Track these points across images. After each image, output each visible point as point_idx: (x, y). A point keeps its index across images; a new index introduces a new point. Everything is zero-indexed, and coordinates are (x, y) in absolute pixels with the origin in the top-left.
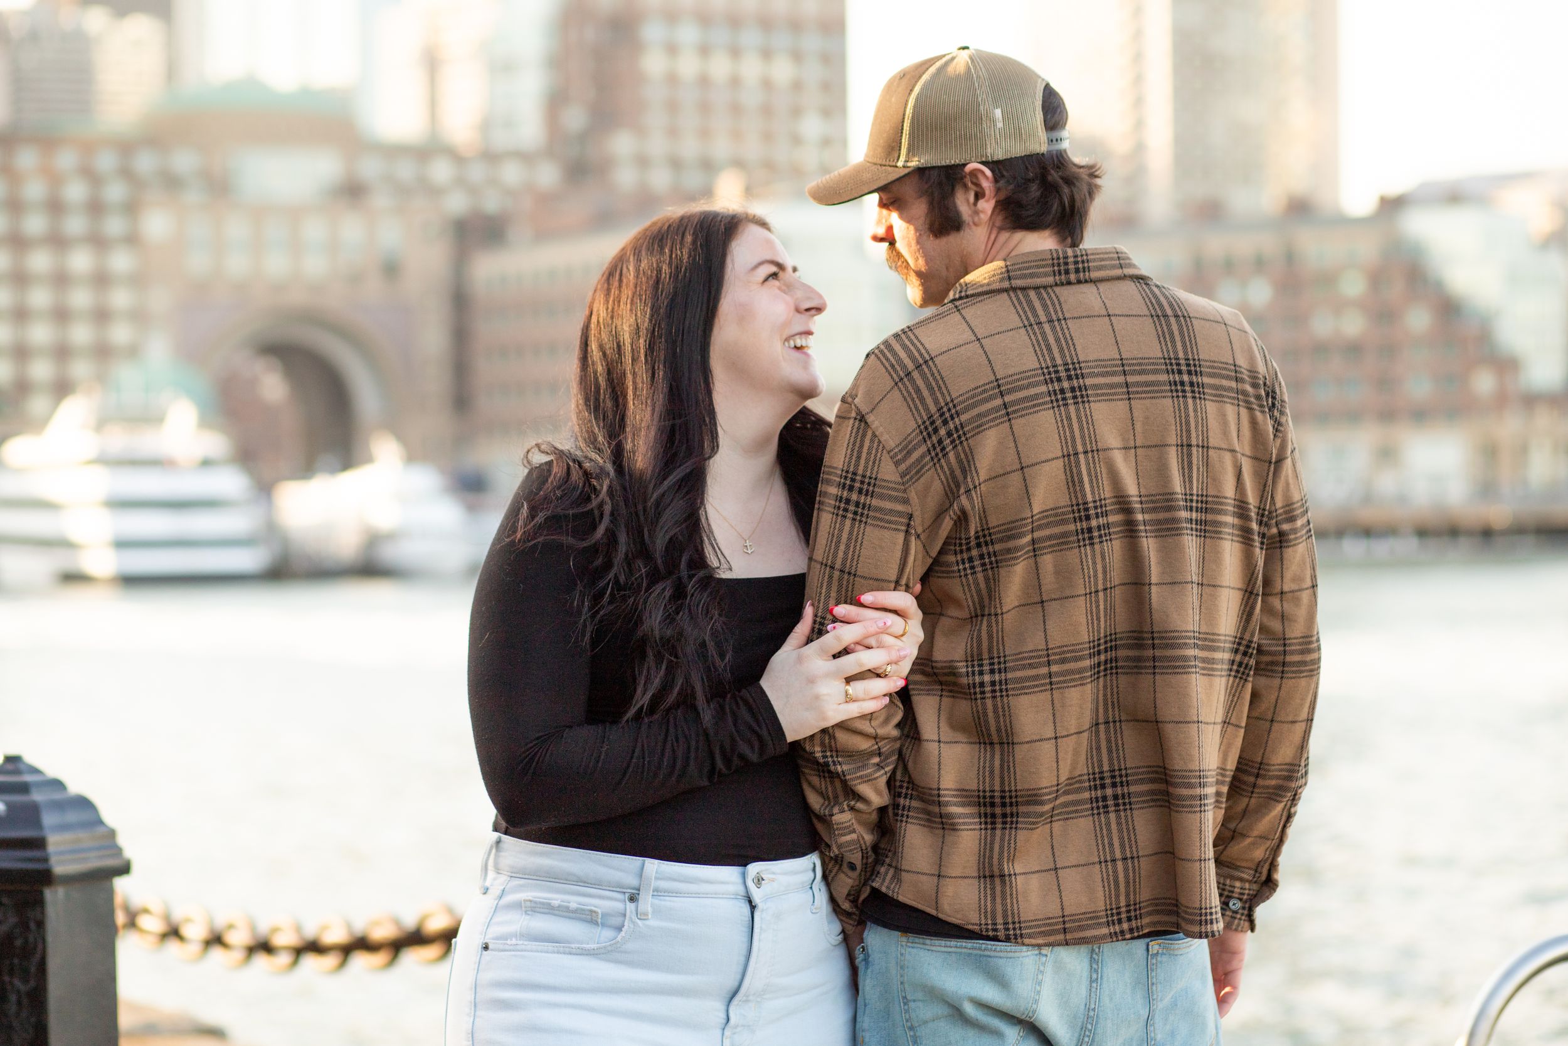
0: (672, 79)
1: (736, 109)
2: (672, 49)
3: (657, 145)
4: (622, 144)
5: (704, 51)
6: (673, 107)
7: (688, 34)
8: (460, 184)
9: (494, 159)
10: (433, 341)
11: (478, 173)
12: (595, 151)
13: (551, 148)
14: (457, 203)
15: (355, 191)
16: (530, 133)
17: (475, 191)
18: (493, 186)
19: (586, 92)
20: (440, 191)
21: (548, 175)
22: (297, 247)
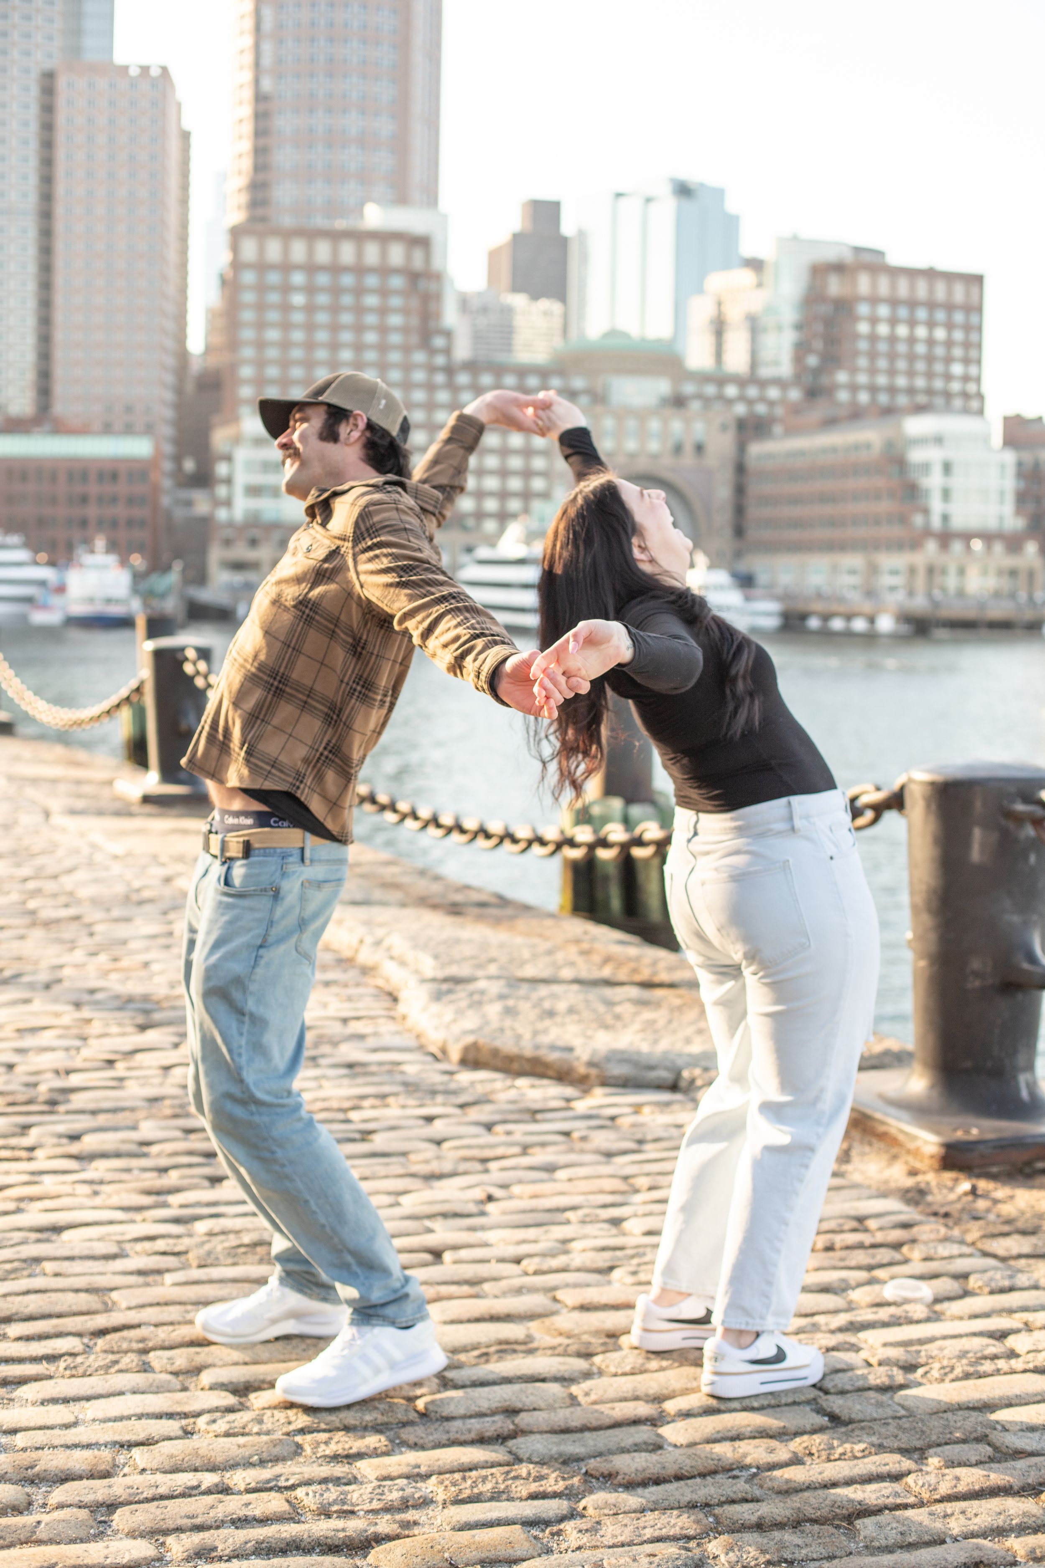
0: (873, 338)
1: (912, 358)
2: (874, 321)
3: (862, 379)
4: (842, 377)
5: (893, 322)
6: (873, 355)
7: (883, 311)
8: (742, 398)
9: (763, 384)
10: (723, 492)
11: (752, 392)
12: (825, 380)
13: (797, 378)
14: (740, 409)
15: (678, 402)
16: (785, 369)
17: (750, 402)
18: (763, 399)
19: (818, 345)
20: (730, 402)
21: (795, 394)
22: (643, 434)
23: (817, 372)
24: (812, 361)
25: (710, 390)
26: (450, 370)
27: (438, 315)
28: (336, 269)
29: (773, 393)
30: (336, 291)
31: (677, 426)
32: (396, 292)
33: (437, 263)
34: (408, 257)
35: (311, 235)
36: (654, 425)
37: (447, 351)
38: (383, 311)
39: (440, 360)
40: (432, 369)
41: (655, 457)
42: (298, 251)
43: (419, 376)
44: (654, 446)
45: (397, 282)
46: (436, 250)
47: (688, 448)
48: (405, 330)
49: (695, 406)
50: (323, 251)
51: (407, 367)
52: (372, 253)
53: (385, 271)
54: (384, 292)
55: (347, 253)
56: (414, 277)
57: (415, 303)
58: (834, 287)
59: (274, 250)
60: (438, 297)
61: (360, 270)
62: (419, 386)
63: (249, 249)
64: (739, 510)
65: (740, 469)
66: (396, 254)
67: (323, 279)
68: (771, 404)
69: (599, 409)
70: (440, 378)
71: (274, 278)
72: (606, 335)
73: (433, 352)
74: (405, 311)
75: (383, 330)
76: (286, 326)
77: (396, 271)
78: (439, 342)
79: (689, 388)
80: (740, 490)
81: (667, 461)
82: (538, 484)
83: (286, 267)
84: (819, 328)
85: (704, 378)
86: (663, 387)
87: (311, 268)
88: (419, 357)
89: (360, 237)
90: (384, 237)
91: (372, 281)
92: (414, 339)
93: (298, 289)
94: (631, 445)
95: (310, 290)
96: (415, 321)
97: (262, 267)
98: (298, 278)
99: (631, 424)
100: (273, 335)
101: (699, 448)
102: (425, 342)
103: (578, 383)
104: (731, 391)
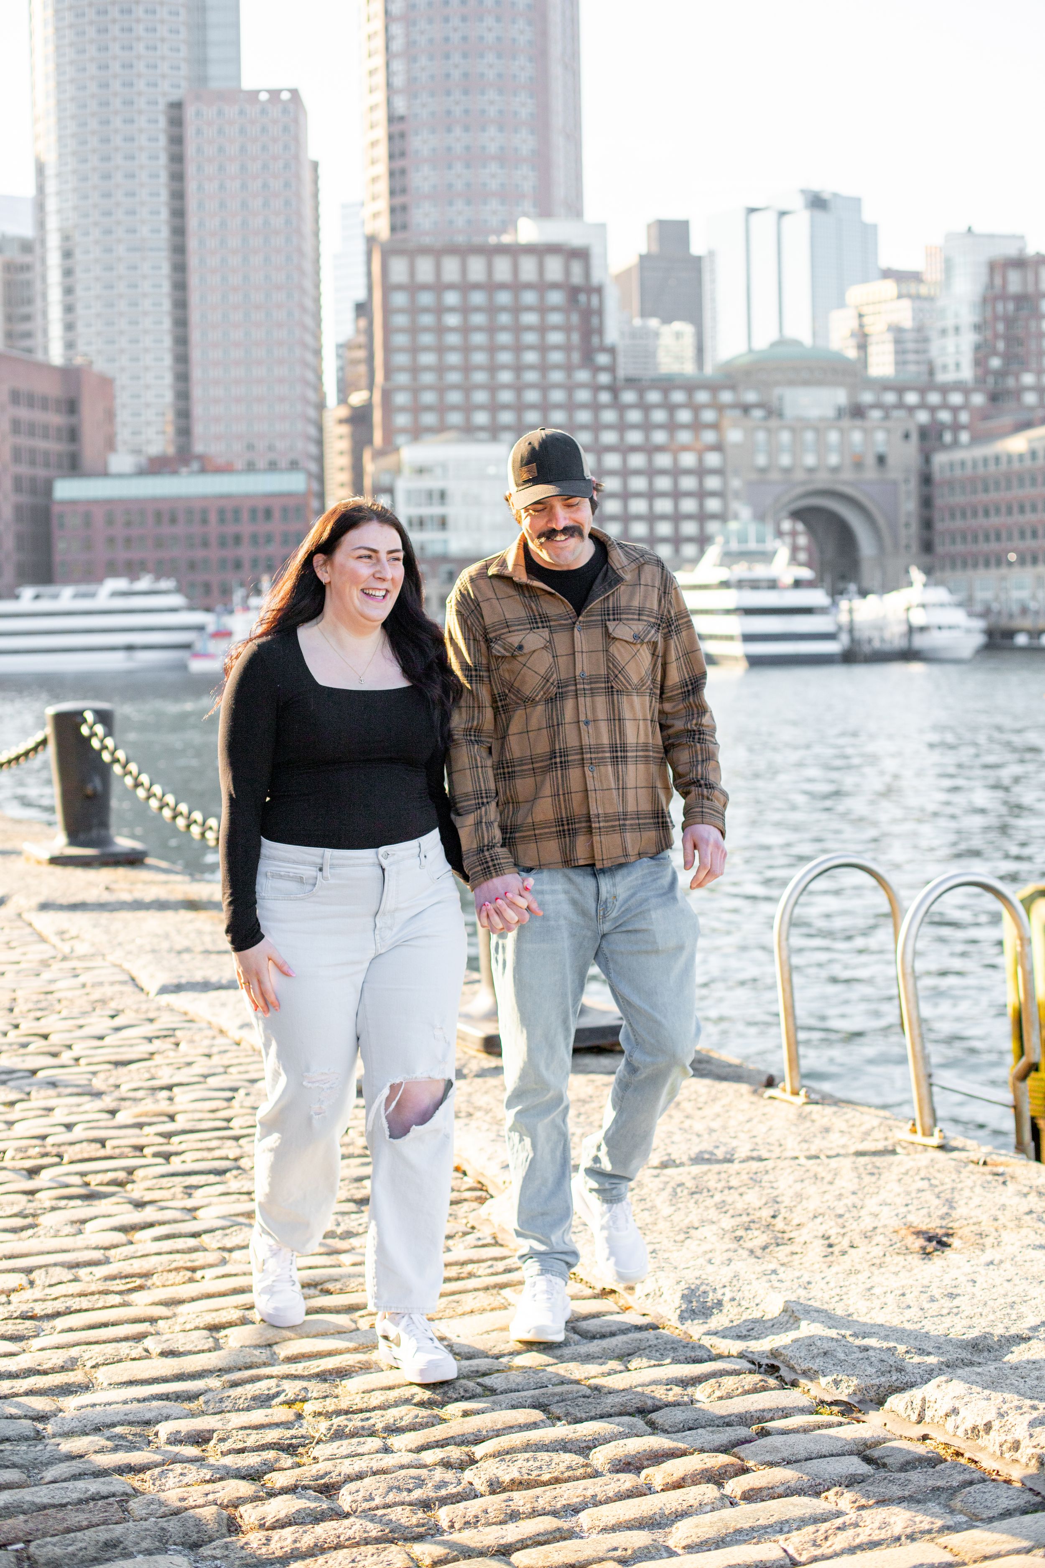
4: (1028, 379)
8: (923, 405)
9: (945, 389)
10: (909, 506)
11: (934, 398)
12: (1011, 382)
13: (980, 381)
14: (923, 417)
15: (857, 412)
16: (967, 373)
17: (933, 409)
18: (945, 406)
19: (1001, 345)
20: (911, 410)
21: (978, 399)
22: (821, 448)
23: (1001, 374)
24: (995, 363)
25: (890, 398)
26: (613, 389)
27: (600, 331)
28: (491, 287)
29: (956, 399)
30: (492, 310)
31: (857, 437)
32: (555, 309)
33: (597, 276)
34: (567, 271)
35: (463, 252)
36: (833, 437)
37: (611, 369)
38: (543, 329)
39: (604, 378)
40: (597, 388)
41: (835, 470)
42: (451, 269)
43: (583, 396)
44: (833, 459)
45: (556, 298)
46: (595, 262)
47: (870, 461)
48: (566, 348)
49: (876, 414)
50: (477, 269)
51: (570, 388)
52: (528, 269)
53: (542, 287)
54: (543, 309)
55: (502, 269)
56: (573, 292)
57: (575, 318)
58: (1015, 282)
59: (425, 269)
60: (600, 312)
61: (516, 287)
62: (584, 406)
63: (399, 270)
64: (927, 524)
65: (926, 480)
66: (554, 268)
67: (478, 298)
68: (955, 410)
69: (773, 423)
70: (605, 397)
71: (426, 299)
72: (774, 345)
73: (597, 370)
74: (566, 329)
75: (543, 349)
76: (441, 349)
77: (555, 286)
78: (603, 359)
79: (867, 397)
80: (927, 502)
81: (847, 475)
82: (713, 505)
83: (439, 287)
84: (1001, 327)
85: (885, 385)
86: (841, 397)
87: (465, 287)
88: (583, 376)
89: (514, 251)
90: (541, 251)
91: (529, 297)
92: (576, 357)
93: (452, 309)
94: (810, 460)
95: (465, 310)
96: (576, 338)
97: (413, 288)
98: (451, 298)
99: (809, 436)
100: (427, 359)
101: (881, 460)
102: (588, 360)
103: (751, 397)
104: (912, 398)
